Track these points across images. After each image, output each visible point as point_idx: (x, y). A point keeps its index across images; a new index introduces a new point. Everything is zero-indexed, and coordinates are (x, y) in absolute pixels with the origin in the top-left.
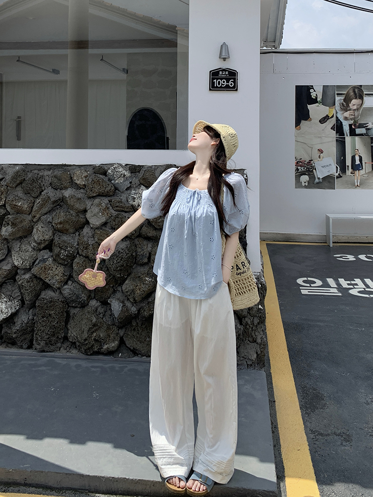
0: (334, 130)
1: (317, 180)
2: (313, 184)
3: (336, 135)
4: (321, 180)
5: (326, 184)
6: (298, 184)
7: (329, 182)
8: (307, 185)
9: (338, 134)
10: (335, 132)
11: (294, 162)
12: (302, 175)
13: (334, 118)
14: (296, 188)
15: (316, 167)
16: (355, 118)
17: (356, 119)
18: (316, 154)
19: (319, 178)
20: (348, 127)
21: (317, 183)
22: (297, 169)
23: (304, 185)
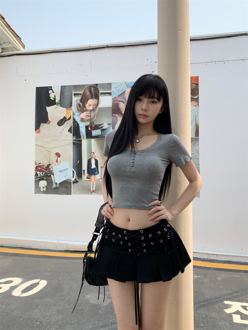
0: (71, 133)
1: (54, 185)
2: (51, 189)
3: (73, 138)
4: (58, 186)
5: (63, 189)
6: (37, 190)
7: (66, 187)
8: (45, 190)
9: (75, 137)
10: (72, 134)
11: (34, 166)
12: (41, 180)
13: (72, 120)
14: (35, 193)
15: (54, 172)
16: (91, 119)
17: (92, 121)
18: (54, 158)
19: (56, 184)
20: (85, 129)
21: (55, 188)
22: (36, 175)
23: (42, 190)
